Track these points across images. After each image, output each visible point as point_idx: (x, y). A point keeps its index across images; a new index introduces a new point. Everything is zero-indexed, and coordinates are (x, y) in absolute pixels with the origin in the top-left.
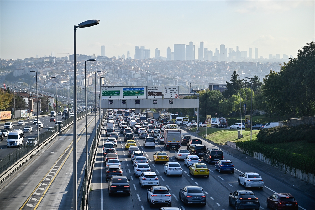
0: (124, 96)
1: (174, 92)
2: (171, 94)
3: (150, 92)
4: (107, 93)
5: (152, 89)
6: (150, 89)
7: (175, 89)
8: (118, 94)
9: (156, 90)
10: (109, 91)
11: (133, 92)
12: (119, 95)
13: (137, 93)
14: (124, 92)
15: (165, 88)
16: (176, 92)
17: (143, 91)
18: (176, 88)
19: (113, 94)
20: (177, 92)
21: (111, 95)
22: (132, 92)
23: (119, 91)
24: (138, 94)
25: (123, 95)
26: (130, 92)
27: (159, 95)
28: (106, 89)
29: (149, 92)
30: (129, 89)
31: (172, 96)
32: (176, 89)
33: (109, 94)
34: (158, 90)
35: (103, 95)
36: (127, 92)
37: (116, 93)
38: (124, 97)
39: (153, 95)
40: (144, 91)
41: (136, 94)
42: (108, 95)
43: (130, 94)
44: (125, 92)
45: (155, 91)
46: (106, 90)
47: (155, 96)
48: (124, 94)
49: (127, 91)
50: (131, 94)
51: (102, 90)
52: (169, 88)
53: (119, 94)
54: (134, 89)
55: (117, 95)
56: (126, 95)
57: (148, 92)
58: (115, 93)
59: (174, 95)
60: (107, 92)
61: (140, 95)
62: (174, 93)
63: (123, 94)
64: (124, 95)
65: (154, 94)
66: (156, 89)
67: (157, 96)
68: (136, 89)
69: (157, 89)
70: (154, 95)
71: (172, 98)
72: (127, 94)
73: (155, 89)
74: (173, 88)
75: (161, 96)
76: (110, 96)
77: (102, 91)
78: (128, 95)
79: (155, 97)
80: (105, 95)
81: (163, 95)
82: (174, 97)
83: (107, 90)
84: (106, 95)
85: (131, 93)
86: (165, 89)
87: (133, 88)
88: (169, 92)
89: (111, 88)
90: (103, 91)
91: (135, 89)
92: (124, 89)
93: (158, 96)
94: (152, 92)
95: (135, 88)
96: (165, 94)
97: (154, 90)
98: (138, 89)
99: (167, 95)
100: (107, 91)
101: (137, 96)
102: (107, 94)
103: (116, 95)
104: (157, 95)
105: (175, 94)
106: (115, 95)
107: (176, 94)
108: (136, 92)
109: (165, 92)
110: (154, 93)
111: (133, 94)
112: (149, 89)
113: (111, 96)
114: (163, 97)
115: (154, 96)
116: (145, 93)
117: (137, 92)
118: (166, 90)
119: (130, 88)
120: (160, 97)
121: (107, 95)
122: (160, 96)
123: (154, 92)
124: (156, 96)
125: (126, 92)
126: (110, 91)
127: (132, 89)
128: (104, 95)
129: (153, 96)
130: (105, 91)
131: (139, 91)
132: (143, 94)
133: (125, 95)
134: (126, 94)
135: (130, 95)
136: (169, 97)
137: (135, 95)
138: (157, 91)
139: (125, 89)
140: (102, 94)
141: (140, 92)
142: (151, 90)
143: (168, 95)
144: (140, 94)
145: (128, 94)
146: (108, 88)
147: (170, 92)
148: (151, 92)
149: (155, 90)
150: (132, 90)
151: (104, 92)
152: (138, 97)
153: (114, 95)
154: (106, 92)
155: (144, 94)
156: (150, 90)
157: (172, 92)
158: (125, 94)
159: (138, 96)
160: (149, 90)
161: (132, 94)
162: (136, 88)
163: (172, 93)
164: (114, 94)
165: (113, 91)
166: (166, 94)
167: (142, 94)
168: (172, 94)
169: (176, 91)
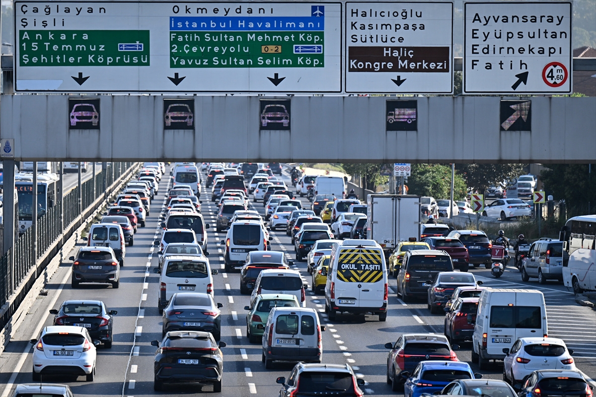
0: (182, 72)
1: (536, 44)
2: (517, 58)
3: (368, 44)
4: (55, 48)
5: (380, 21)
6: (366, 21)
7: (544, 25)
8: (138, 54)
9: (407, 27)
10: (69, 33)
11: (245, 43)
12: (140, 64)
13: (272, 49)
14: (181, 45)
15: (477, 18)
16: (557, 43)
17: (317, 38)
18: (551, 20)
19: (97, 53)
20: (562, 43)
21: (85, 63)
22: (235, 44)
23: (143, 36)
24: (276, 55)
25: (172, 66)
26: (220, 44)
27: (432, 65)
28: (49, 19)
29: (359, 44)
30: (215, 19)
31: (523, 78)
32: (552, 27)
33: (69, 54)
34: (422, 27)
35: (31, 64)
36: (202, 43)
37: (122, 47)
38: (177, 80)
39: (390, 65)
40: (322, 35)
41: (267, 56)
42: (62, 64)
43: (219, 54)
44: (184, 42)
45: (401, 40)
46: (50, 27)
47: (403, 70)
48: (178, 59)
49: (202, 35)
50: (228, 60)
51: (20, 27)
52: (505, 20)
53: (142, 58)
54: (248, 20)
55: (131, 64)
56: (194, 66)
57: (350, 44)
58: (111, 51)
59: (535, 65)
60: (60, 43)
61: (295, 65)
62: (542, 51)
63: (172, 55)
64: (179, 65)
65: (394, 60)
66: (410, 21)
67: (415, 70)
68: (264, 20)
69: (418, 22)
70: (395, 69)
71: (521, 87)
72: (200, 56)
73: (399, 20)
74: (534, 20)
75: (448, 75)
76: (75, 71)
77: (22, 32)
78: (211, 65)
79: (399, 82)
80: (44, 64)
81: (459, 66)
82: (535, 83)
83: (59, 27)
84: (49, 64)
85: (232, 49)
86: (471, 26)
87: (244, 14)
88: (503, 42)
89: (84, 12)
90: (32, 33)
91: (255, 20)
92: (177, 20)
93: (421, 70)
94: (380, 44)
95: (255, 14)
96: (470, 57)
97: (390, 33)
98: (278, 19)
99: (489, 67)
100: (57, 33)
101: (271, 72)
102: (55, 54)
103: (121, 63)
104: (413, 65)
105: (546, 59)
106: (114, 64)
107: (554, 58)
108: (264, 43)
109: (470, 41)
110: (396, 54)
111: (245, 56)
112: (360, 20)
113: (86, 70)
114: (458, 82)
115: (394, 75)
116: (332, 49)
117: (271, 43)
118: (479, 34)
119: (222, 13)
120: (441, 82)
121: (55, 64)
122: (436, 70)
123: (397, 44)
124: (409, 70)
125: (192, 44)
126: (80, 33)
127: (235, 20)
128: (35, 60)
129: (385, 69)
130: (45, 33)
131: (283, 35)
132: (313, 57)
133: (187, 65)
134: (191, 56)
135: (220, 66)
136: (503, 82)
137: (256, 65)
138: (415, 39)
139: (183, 20)
140: (22, 53)
141: (297, 41)
142: (374, 33)
143: (496, 66)
144: (295, 58)
145: (210, 55)
146: (68, 10)
147: (511, 43)
148: (374, 44)
149: (401, 33)
150: (235, 26)
151: (33, 39)
152: (276, 81)
153: (104, 64)
154: (52, 43)
155: (321, 58)
156: (367, 32)
157: (525, 43)
158: (186, 57)
159: (282, 72)
160: (359, 33)
161: (233, 55)
162: (268, 14)
163: (521, 50)
164: (105, 55)
165: (97, 36)
166: (483, 59)
167: (305, 56)
168: (526, 57)
169: (554, 36)
